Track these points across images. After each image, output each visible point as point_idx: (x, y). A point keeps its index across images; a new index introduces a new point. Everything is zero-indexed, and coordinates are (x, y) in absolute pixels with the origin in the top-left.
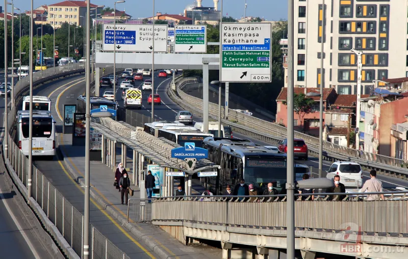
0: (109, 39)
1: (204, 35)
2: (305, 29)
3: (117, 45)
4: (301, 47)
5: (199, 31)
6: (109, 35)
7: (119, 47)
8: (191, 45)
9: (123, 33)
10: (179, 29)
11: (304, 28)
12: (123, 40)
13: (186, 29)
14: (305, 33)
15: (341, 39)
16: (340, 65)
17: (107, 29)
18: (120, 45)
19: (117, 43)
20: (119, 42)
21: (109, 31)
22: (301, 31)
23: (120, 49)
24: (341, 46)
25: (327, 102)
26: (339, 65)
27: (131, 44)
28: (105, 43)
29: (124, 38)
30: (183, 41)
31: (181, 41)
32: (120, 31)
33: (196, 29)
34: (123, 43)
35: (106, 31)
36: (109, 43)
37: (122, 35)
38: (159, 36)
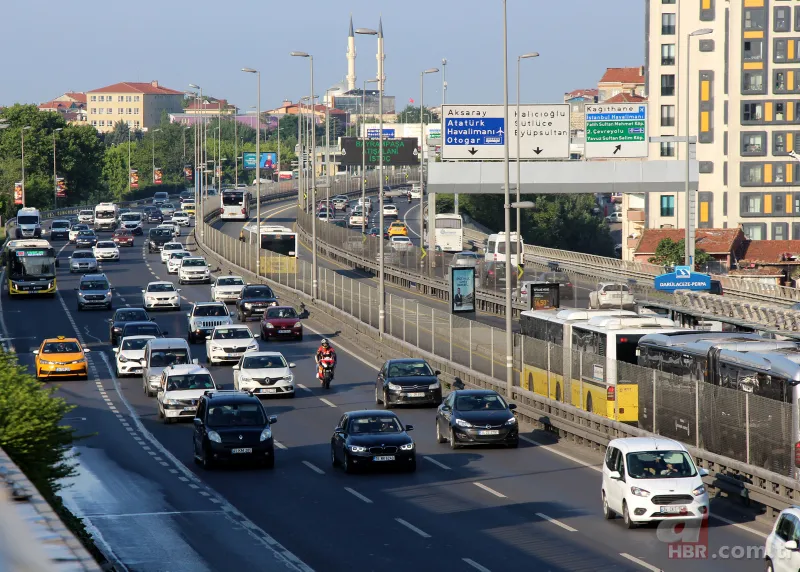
0: (453, 136)
1: (643, 122)
2: (673, 119)
3: (470, 147)
4: (666, 152)
5: (634, 114)
6: (455, 128)
7: (473, 152)
8: (618, 143)
9: (482, 123)
10: (594, 113)
11: (671, 116)
12: (481, 136)
13: (607, 112)
14: (673, 125)
15: (745, 136)
16: (743, 184)
17: (450, 116)
18: (476, 147)
19: (470, 144)
20: (473, 141)
21: (453, 120)
22: (665, 122)
23: (475, 156)
24: (745, 148)
25: (731, 255)
26: (742, 186)
27: (498, 144)
28: (447, 143)
29: (484, 133)
30: (601, 135)
31: (597, 135)
32: (476, 120)
33: (629, 112)
34: (482, 142)
35: (447, 120)
36: (453, 143)
37: (479, 127)
38: (553, 128)
